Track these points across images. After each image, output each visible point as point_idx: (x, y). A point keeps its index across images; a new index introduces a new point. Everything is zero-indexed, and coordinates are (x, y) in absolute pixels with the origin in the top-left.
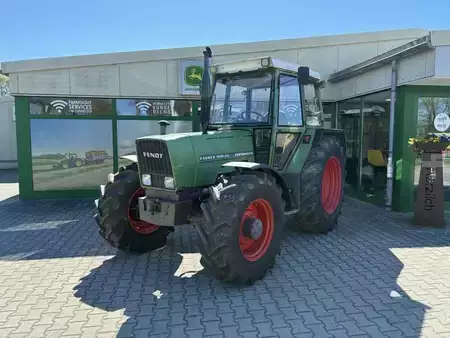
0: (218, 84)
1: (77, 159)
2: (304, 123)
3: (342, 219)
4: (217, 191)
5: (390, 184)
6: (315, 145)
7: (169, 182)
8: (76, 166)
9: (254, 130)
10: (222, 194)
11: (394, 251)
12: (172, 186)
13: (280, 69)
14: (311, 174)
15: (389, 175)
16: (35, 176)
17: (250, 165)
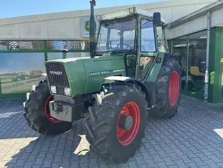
0: (102, 27)
1: (26, 75)
2: (157, 50)
3: (180, 109)
4: (100, 98)
5: (207, 86)
6: (164, 64)
7: (68, 91)
8: (25, 79)
9: (125, 54)
10: (103, 100)
11: (216, 130)
12: (69, 94)
13: (141, 15)
14: (162, 82)
15: (206, 81)
16: (2, 85)
17: (123, 78)
